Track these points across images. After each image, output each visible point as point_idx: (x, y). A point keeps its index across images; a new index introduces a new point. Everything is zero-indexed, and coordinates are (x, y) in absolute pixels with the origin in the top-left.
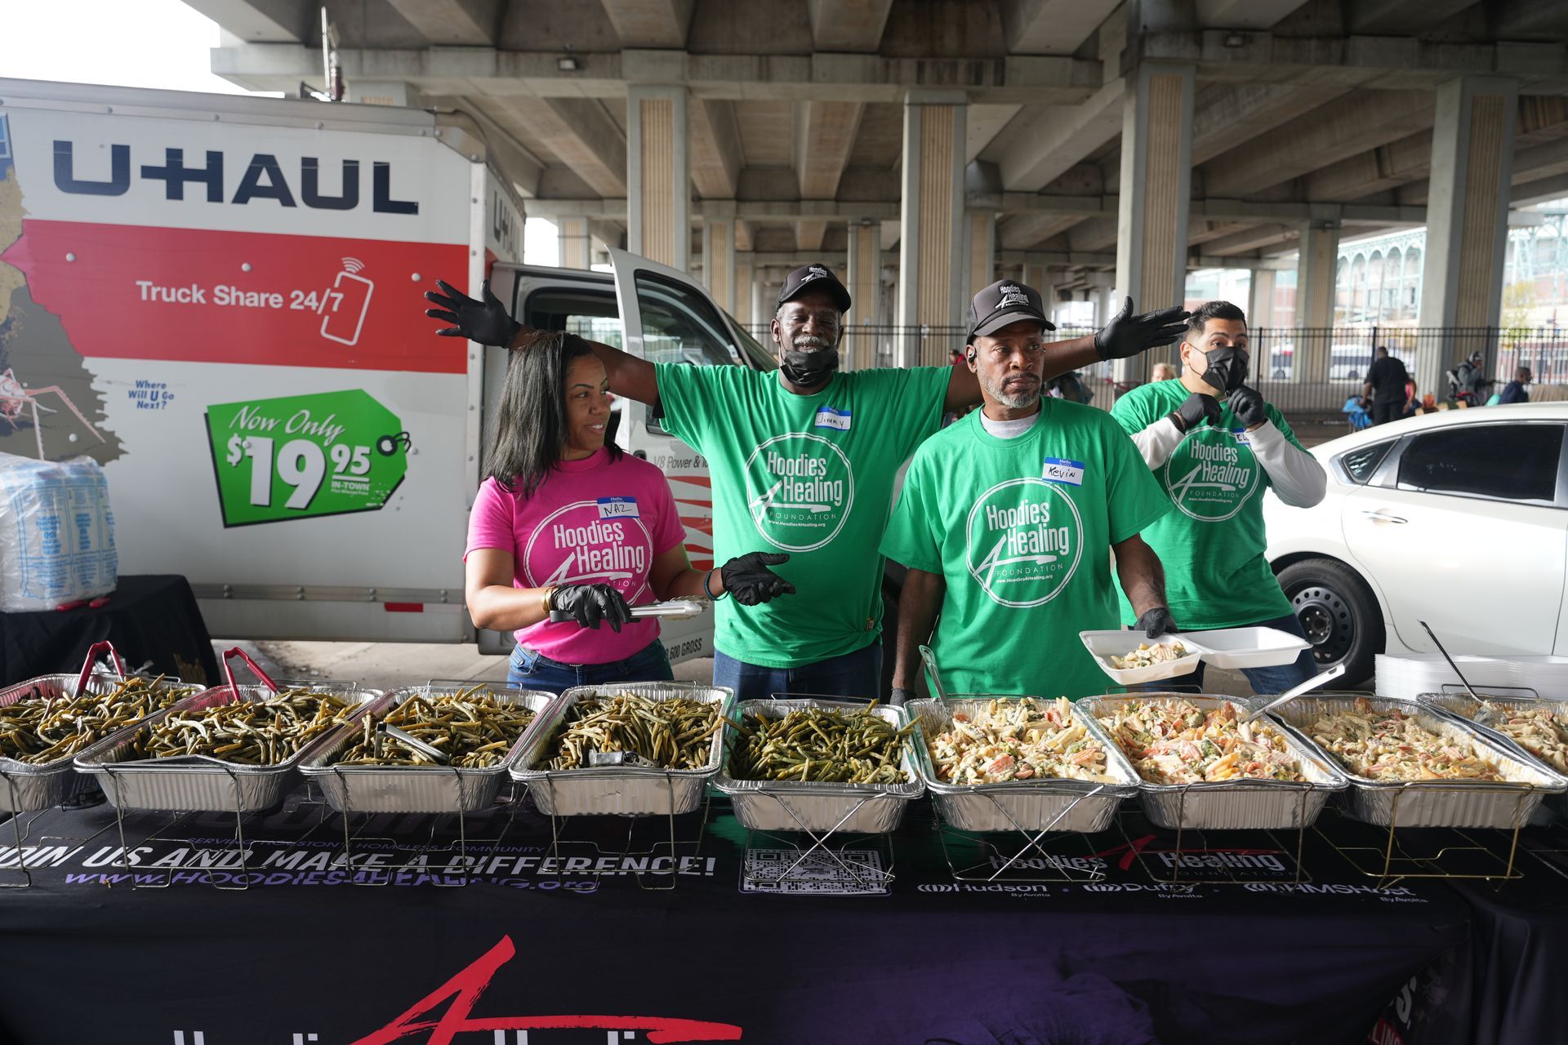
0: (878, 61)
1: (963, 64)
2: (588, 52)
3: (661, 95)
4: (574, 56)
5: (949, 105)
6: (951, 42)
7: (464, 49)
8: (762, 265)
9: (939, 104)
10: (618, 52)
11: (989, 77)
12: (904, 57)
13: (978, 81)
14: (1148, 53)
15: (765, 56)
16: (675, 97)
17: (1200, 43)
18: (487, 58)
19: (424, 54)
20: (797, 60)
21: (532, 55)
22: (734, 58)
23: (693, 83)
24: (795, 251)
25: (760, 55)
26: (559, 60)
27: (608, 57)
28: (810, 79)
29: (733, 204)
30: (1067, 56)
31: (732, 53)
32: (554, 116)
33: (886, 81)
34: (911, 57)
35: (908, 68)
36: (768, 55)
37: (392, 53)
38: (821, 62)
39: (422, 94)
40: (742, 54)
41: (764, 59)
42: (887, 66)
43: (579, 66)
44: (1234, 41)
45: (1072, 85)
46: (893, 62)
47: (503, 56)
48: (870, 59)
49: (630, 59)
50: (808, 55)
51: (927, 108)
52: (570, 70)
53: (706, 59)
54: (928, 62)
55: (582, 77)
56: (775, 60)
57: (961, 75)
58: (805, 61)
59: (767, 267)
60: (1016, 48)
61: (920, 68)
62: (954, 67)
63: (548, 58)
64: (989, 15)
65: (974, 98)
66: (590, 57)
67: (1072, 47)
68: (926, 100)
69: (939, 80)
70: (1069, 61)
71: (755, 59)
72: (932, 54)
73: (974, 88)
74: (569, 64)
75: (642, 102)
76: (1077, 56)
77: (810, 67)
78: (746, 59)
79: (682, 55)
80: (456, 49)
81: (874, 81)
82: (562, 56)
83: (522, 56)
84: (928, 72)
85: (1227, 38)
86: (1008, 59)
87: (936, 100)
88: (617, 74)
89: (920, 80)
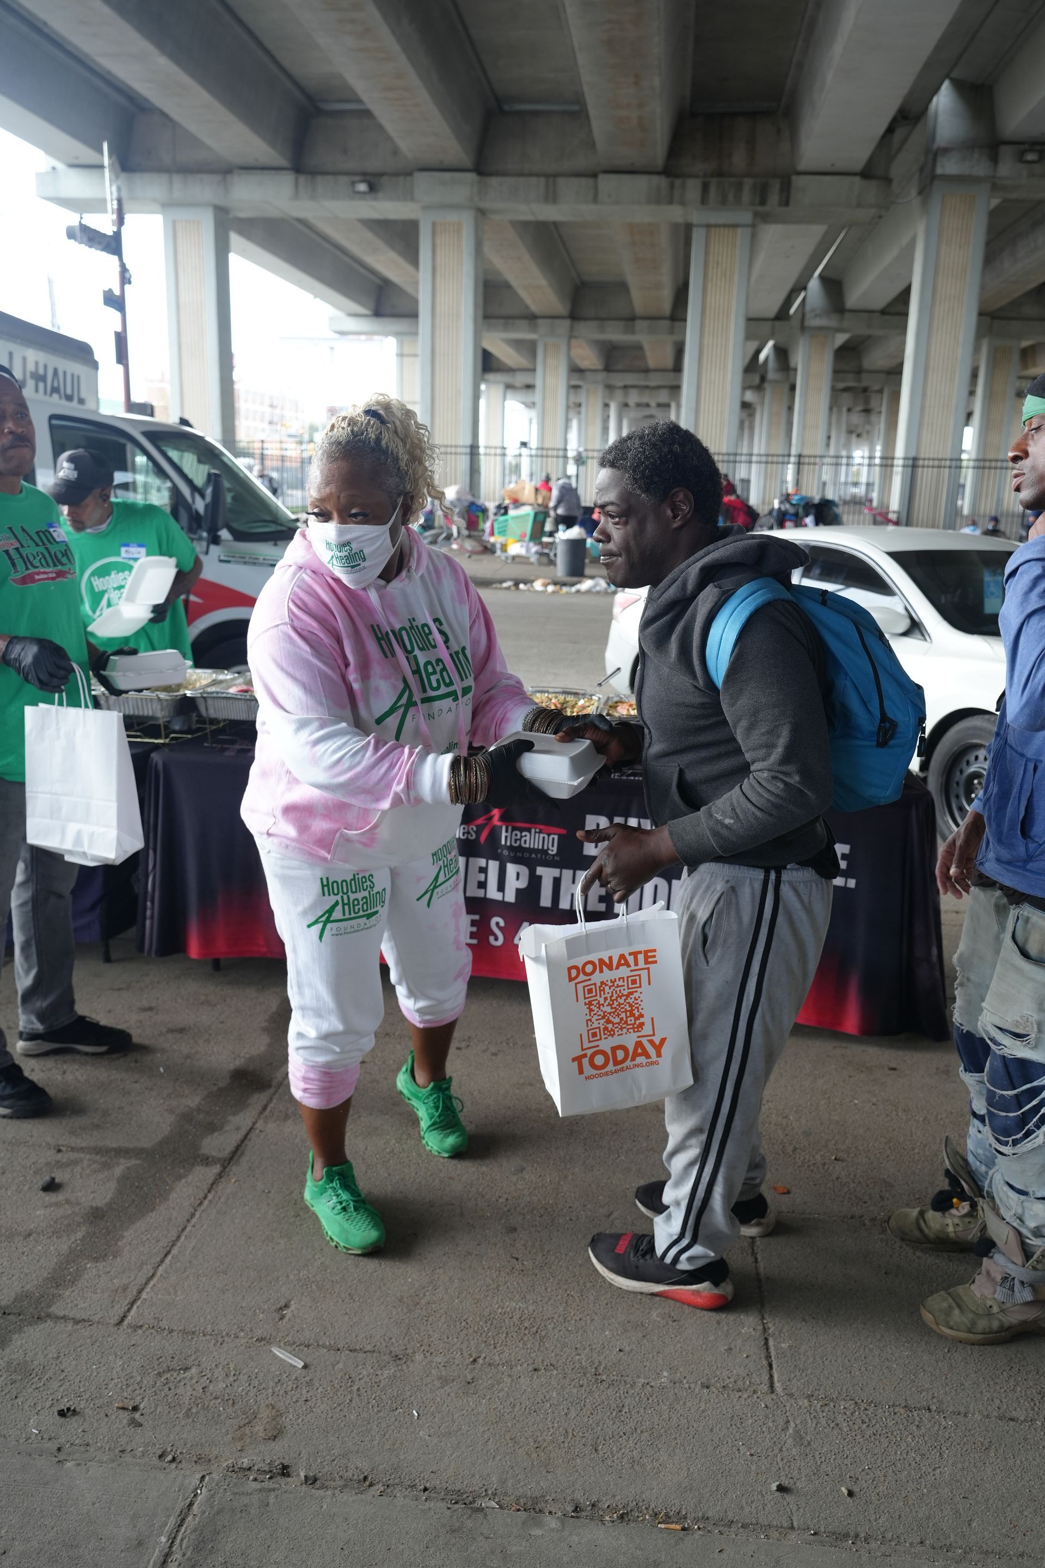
0: (662, 181)
1: (748, 183)
2: (381, 175)
3: (452, 217)
4: (368, 178)
5: (735, 226)
6: (739, 160)
7: (265, 172)
8: (620, 384)
9: (725, 226)
10: (409, 174)
11: (774, 198)
12: (691, 176)
13: (763, 202)
14: (939, 171)
15: (551, 177)
16: (466, 220)
17: (994, 159)
18: (287, 179)
19: (229, 176)
20: (583, 181)
21: (330, 178)
22: (522, 180)
23: (484, 205)
24: (647, 371)
25: (547, 176)
26: (353, 183)
27: (401, 179)
28: (595, 200)
29: (567, 323)
30: (855, 174)
31: (522, 174)
32: (369, 235)
33: (671, 202)
34: (696, 176)
35: (693, 188)
36: (555, 176)
37: (199, 176)
38: (607, 183)
39: (231, 216)
40: (531, 175)
41: (551, 180)
42: (672, 186)
43: (372, 188)
44: (1030, 157)
45: (859, 205)
46: (678, 182)
47: (302, 179)
48: (655, 179)
49: (421, 179)
50: (594, 176)
51: (713, 230)
52: (364, 193)
53: (494, 181)
54: (714, 181)
55: (375, 199)
56: (561, 181)
57: (746, 196)
58: (590, 181)
59: (625, 387)
60: (802, 166)
61: (705, 188)
62: (739, 187)
63: (344, 180)
64: (779, 131)
65: (765, 218)
66: (385, 180)
67: (859, 166)
68: (712, 221)
69: (723, 202)
70: (857, 179)
71: (542, 180)
72: (720, 174)
73: (760, 209)
74: (362, 187)
75: (434, 225)
76: (866, 174)
77: (596, 188)
78: (533, 180)
79: (471, 177)
80: (259, 172)
81: (658, 202)
82: (357, 178)
83: (319, 179)
84: (713, 193)
85: (1023, 153)
86: (794, 178)
87: (721, 221)
88: (409, 195)
89: (704, 201)
